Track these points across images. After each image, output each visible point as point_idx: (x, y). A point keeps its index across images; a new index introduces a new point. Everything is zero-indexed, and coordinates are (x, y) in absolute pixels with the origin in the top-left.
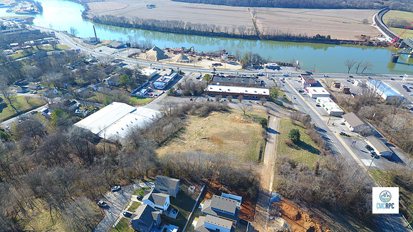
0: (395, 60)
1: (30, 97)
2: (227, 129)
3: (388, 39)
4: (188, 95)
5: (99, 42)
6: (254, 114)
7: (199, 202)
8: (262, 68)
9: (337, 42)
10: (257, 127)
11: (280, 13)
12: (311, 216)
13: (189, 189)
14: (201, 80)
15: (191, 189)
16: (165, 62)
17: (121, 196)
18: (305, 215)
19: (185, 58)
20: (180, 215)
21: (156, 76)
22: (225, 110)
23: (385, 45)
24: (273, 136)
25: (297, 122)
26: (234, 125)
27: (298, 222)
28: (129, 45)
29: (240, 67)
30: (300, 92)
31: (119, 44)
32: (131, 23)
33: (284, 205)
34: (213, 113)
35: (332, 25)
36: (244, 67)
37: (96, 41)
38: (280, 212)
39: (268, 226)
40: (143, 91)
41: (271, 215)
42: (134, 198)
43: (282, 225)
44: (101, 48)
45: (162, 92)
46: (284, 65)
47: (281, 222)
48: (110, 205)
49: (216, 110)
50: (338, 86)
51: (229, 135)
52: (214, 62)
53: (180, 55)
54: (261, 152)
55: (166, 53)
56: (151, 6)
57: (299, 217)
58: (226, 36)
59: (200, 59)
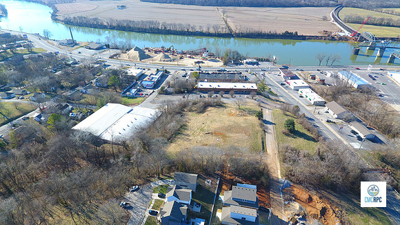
0: (357, 52)
1: (18, 103)
2: (227, 123)
3: (347, 33)
4: (179, 92)
5: (76, 44)
6: (247, 107)
7: (218, 194)
8: (241, 64)
9: (303, 38)
10: (254, 119)
11: (246, 12)
12: (320, 198)
13: (206, 182)
14: (187, 78)
15: (208, 183)
16: (148, 61)
17: (141, 195)
18: (315, 198)
19: (167, 57)
20: (203, 208)
21: (142, 76)
22: (220, 105)
23: (345, 39)
24: (270, 127)
25: (288, 113)
26: (233, 118)
27: (310, 204)
28: (108, 46)
29: (222, 64)
30: (282, 84)
31: (98, 46)
32: (105, 24)
33: (295, 189)
34: (210, 108)
35: (296, 22)
36: (225, 64)
37: (72, 43)
38: (293, 196)
39: (285, 210)
40: (133, 91)
41: (286, 200)
42: (156, 196)
43: (298, 208)
44: (80, 50)
45: (152, 91)
46: (262, 60)
47: (297, 205)
48: (133, 205)
49: (211, 106)
50: (314, 78)
51: (230, 129)
52: (196, 61)
53: (162, 54)
54: (263, 143)
55: (147, 52)
56: (122, 6)
57: (310, 200)
58: (201, 34)
59: (181, 58)
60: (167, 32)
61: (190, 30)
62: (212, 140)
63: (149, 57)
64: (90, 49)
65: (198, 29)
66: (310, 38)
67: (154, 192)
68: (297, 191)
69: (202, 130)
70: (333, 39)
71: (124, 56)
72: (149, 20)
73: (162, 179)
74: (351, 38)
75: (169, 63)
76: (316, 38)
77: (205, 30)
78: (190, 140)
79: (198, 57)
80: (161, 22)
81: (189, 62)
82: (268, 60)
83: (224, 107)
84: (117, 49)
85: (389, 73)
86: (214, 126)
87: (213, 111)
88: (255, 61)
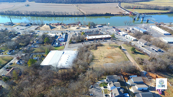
5: (14, 24)
7: (125, 82)
15: (119, 78)
17: (96, 89)
19: (63, 27)
20: (124, 89)
23: (127, 15)
24: (126, 51)
25: (128, 45)
28: (31, 24)
29: (87, 28)
30: (117, 34)
37: (12, 24)
38: (151, 77)
39: (151, 83)
40: (57, 44)
42: (102, 88)
44: (17, 27)
45: (65, 42)
48: (96, 94)
49: (98, 46)
50: (126, 30)
51: (112, 54)
54: (127, 58)
57: (157, 77)
59: (69, 27)
60: (55, 16)
61: (66, 14)
62: (109, 60)
63: (54, 28)
64: (22, 26)
65: (70, 14)
66: (116, 15)
67: (100, 86)
68: (151, 74)
69: (101, 56)
70: (124, 15)
71: (42, 28)
72: (46, 11)
73: (100, 80)
74: (130, 14)
75: (65, 29)
76: (118, 15)
77: (73, 14)
78: (100, 61)
79: (76, 26)
80: (52, 12)
81: (74, 28)
82: (105, 25)
83: (103, 46)
84: (37, 25)
85: (150, 26)
86: (106, 54)
87: (100, 48)
88: (101, 26)
